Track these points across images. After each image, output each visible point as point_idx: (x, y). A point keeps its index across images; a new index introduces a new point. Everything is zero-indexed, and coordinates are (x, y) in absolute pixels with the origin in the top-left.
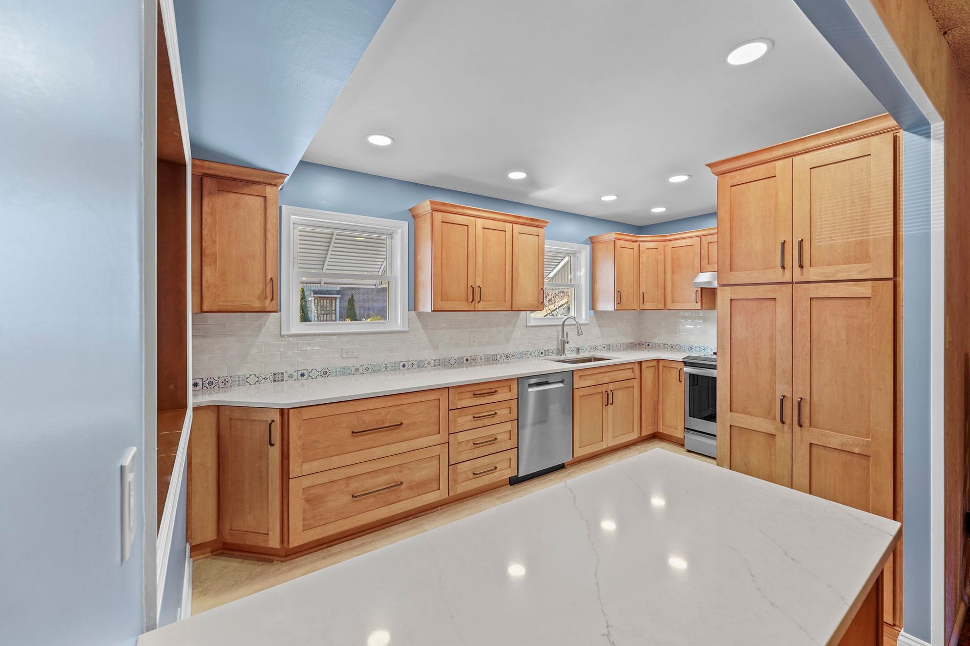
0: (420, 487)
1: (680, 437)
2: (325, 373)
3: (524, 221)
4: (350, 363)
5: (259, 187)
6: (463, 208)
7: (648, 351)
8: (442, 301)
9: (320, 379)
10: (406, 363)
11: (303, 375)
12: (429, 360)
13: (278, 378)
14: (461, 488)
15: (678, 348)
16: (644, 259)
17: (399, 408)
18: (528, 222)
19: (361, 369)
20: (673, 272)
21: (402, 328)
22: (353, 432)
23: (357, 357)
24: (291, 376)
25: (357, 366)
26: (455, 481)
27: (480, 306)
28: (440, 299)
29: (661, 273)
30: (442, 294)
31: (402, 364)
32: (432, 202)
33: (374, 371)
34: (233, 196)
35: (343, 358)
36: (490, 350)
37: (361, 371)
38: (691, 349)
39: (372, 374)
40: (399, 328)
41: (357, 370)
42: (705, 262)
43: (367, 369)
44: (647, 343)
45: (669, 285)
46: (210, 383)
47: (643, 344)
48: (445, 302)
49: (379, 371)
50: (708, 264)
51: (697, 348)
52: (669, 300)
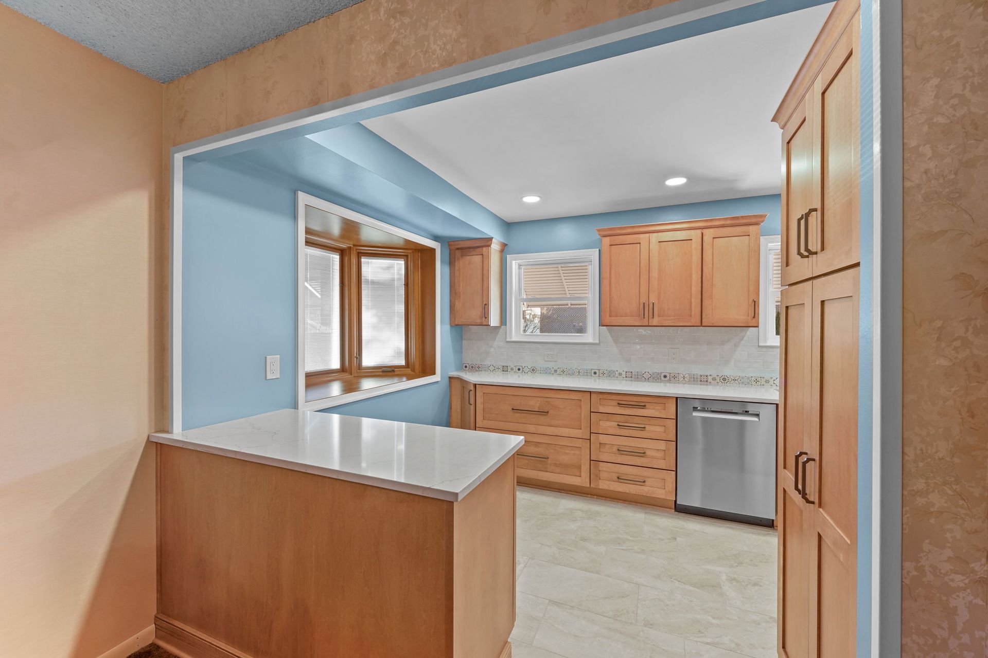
0: (565, 468)
2: (533, 370)
3: (722, 222)
4: (550, 365)
5: (478, 250)
6: (633, 227)
8: (610, 316)
9: (530, 374)
10: (597, 371)
11: (519, 369)
12: (620, 371)
13: (505, 369)
14: (604, 485)
17: (547, 400)
18: (728, 222)
19: (558, 370)
21: (594, 340)
22: (513, 409)
23: (556, 362)
24: (512, 369)
25: (556, 368)
26: (597, 476)
27: (655, 322)
28: (608, 315)
30: (610, 310)
31: (593, 371)
32: (599, 230)
33: (569, 374)
34: (468, 257)
35: (546, 361)
36: (698, 370)
37: (558, 372)
39: (567, 376)
40: (590, 340)
41: (556, 371)
43: (563, 371)
46: (472, 367)
48: (613, 318)
49: (573, 374)
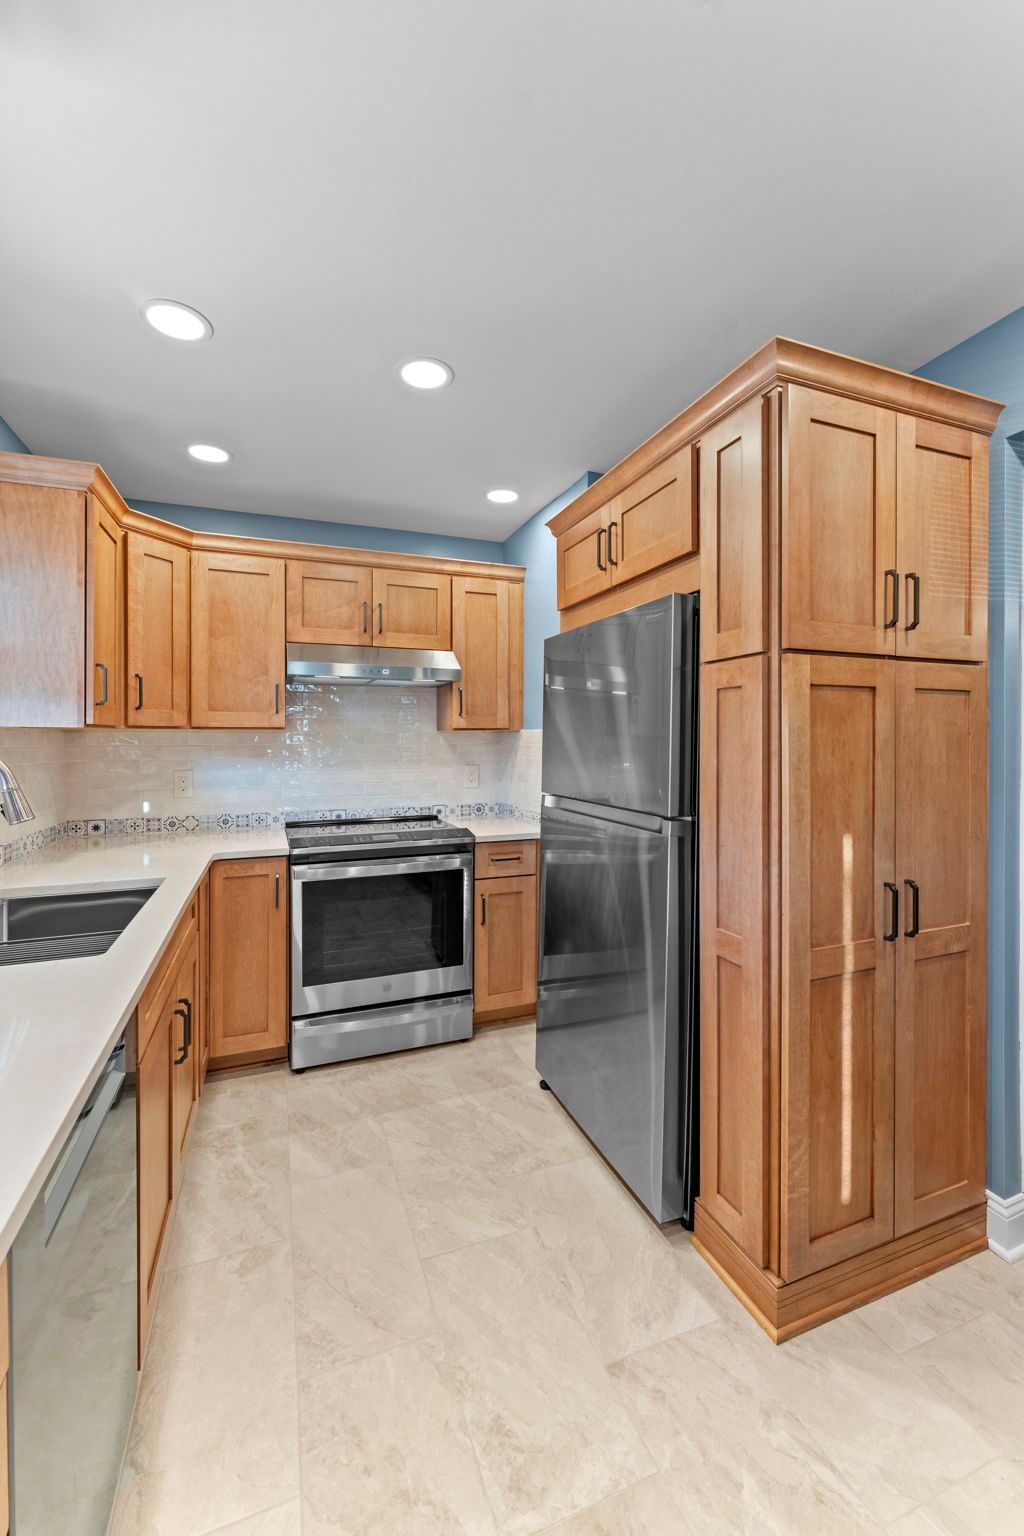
1: (275, 1046)
7: (96, 844)
15: (190, 824)
16: (136, 582)
20: (211, 633)
29: (180, 629)
38: (226, 822)
42: (295, 623)
44: (91, 825)
45: (200, 664)
47: (76, 828)
50: (303, 625)
51: (241, 819)
52: (200, 701)
